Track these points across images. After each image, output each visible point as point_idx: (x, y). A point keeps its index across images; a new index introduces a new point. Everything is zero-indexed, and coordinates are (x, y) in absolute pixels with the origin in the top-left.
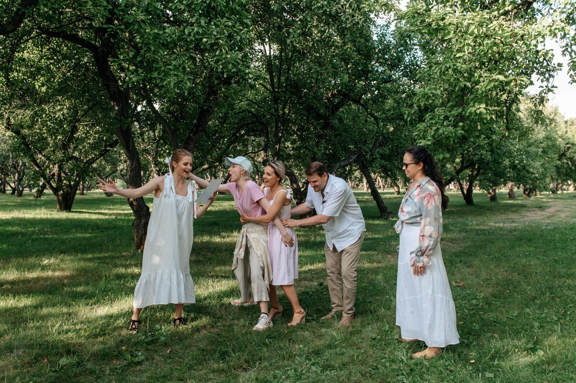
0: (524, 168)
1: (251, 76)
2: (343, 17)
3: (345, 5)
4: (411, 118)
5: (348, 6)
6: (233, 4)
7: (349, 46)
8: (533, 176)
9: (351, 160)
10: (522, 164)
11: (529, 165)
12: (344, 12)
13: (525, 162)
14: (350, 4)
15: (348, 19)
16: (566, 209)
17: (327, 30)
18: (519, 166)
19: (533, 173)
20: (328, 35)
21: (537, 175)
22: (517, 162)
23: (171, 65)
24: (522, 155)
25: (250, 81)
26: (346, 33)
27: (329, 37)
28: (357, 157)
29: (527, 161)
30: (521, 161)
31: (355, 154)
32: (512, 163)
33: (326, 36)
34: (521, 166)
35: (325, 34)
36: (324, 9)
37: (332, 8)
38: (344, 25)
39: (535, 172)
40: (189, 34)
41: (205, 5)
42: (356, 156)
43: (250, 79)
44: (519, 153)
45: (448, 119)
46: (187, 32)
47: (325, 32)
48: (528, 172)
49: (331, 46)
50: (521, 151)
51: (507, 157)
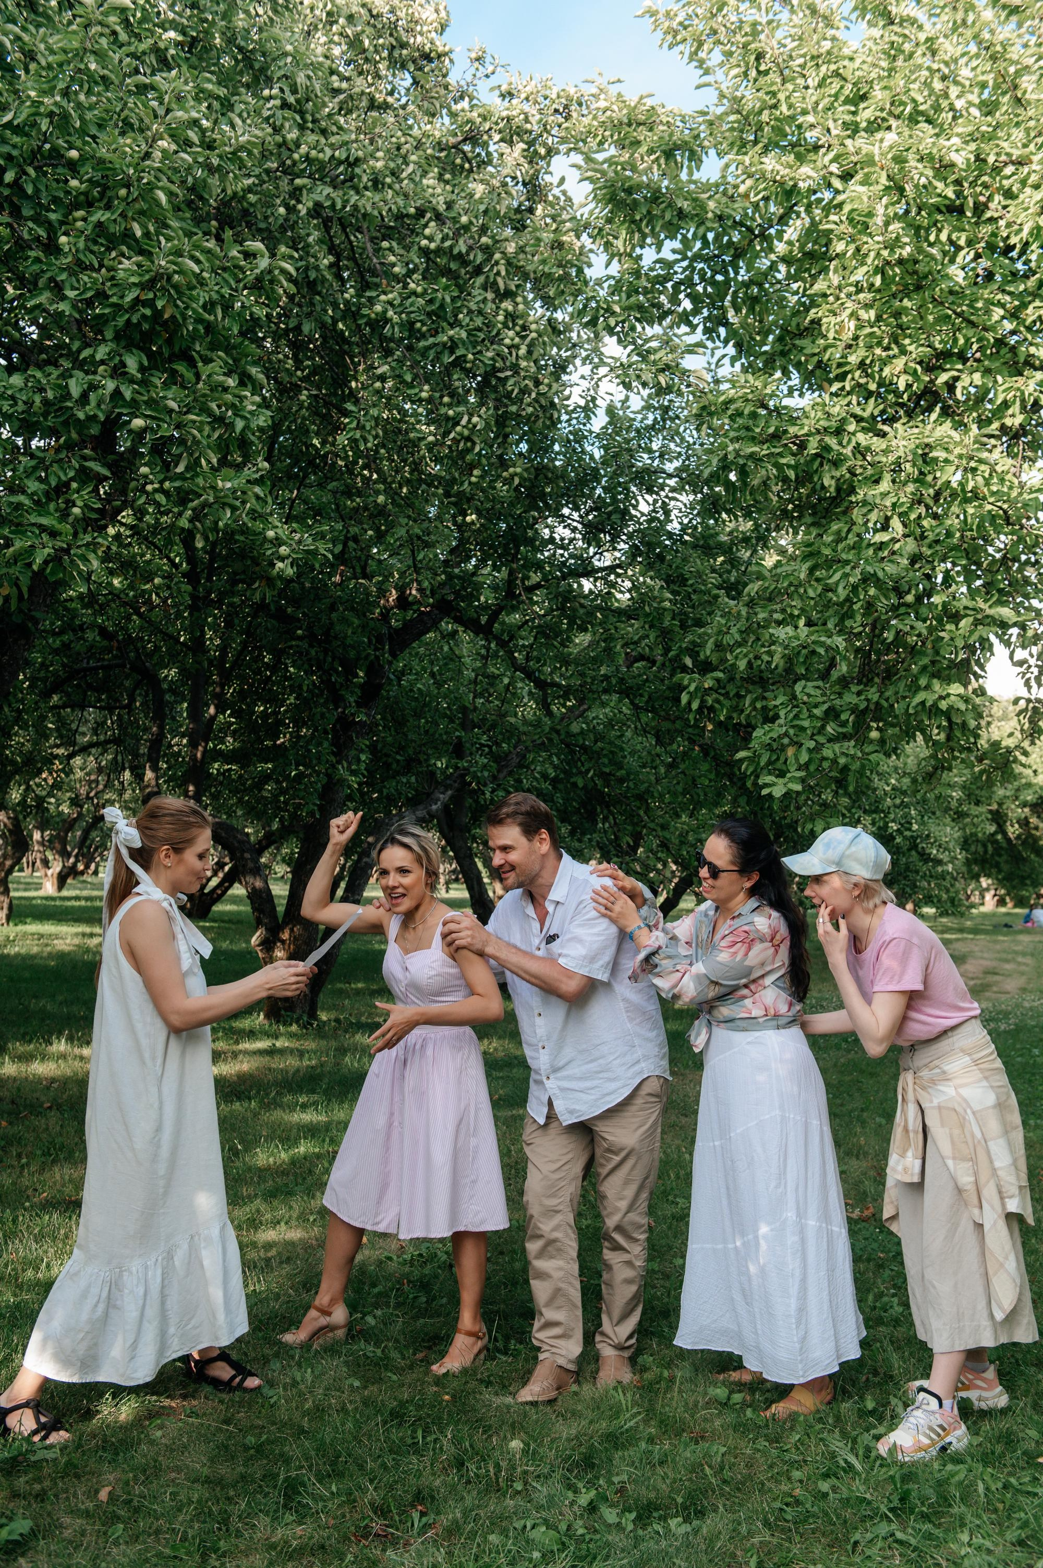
0: (914, 846)
1: (283, 550)
2: (511, 382)
3: (517, 347)
4: (703, 701)
5: (523, 351)
6: (224, 318)
7: (519, 470)
8: (940, 869)
9: (434, 807)
10: (908, 833)
11: (928, 836)
12: (515, 368)
13: (915, 827)
14: (529, 346)
15: (524, 391)
16: (1008, 966)
17: (466, 418)
18: (898, 840)
19: (939, 862)
20: (466, 432)
21: (950, 867)
22: (894, 826)
24: (907, 806)
25: (280, 565)
26: (509, 430)
27: (468, 439)
28: (451, 798)
29: (923, 823)
30: (906, 824)
31: (447, 787)
32: (879, 828)
33: (460, 434)
34: (905, 838)
35: (458, 428)
36: (459, 352)
37: (480, 352)
38: (514, 408)
39: (944, 857)
40: (84, 399)
42: (450, 792)
43: (282, 559)
44: (898, 801)
45: (837, 716)
46: (75, 390)
47: (458, 424)
48: (925, 857)
49: (472, 467)
50: (904, 793)
51: (865, 812)
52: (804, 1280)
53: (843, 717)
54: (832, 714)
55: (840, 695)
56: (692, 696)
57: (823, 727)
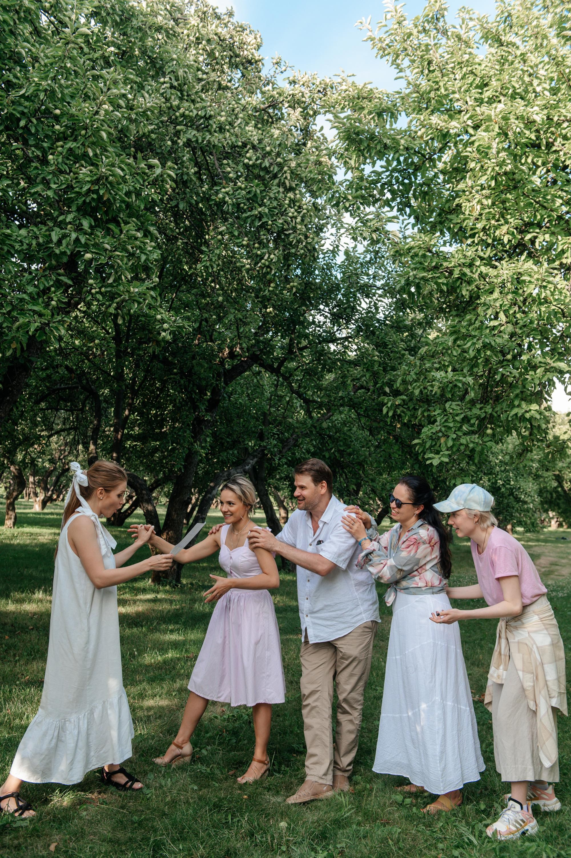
0: (512, 494)
1: (165, 326)
2: (292, 236)
3: (296, 218)
4: (395, 412)
5: (299, 219)
6: (136, 201)
7: (295, 284)
8: (526, 506)
9: (247, 467)
10: (508, 486)
11: (519, 488)
12: (294, 229)
13: (512, 483)
14: (302, 217)
15: (299, 241)
16: (564, 561)
17: (267, 256)
18: (503, 490)
19: (525, 503)
20: (267, 263)
21: (531, 506)
22: (500, 482)
23: (25, 292)
24: (508, 471)
26: (290, 262)
27: (268, 267)
28: (256, 462)
29: (517, 481)
30: (507, 481)
31: (254, 456)
32: (492, 483)
33: (264, 264)
34: (507, 489)
35: (263, 261)
36: (264, 220)
37: (275, 220)
38: (293, 251)
39: (528, 499)
40: (59, 242)
41: (95, 196)
42: (256, 459)
44: (503, 468)
45: (469, 421)
46: (55, 238)
47: (263, 258)
48: (518, 500)
49: (270, 282)
50: (506, 464)
51: (485, 474)
52: (444, 736)
53: (472, 421)
54: (466, 420)
55: (470, 409)
56: (389, 409)
57: (461, 427)
